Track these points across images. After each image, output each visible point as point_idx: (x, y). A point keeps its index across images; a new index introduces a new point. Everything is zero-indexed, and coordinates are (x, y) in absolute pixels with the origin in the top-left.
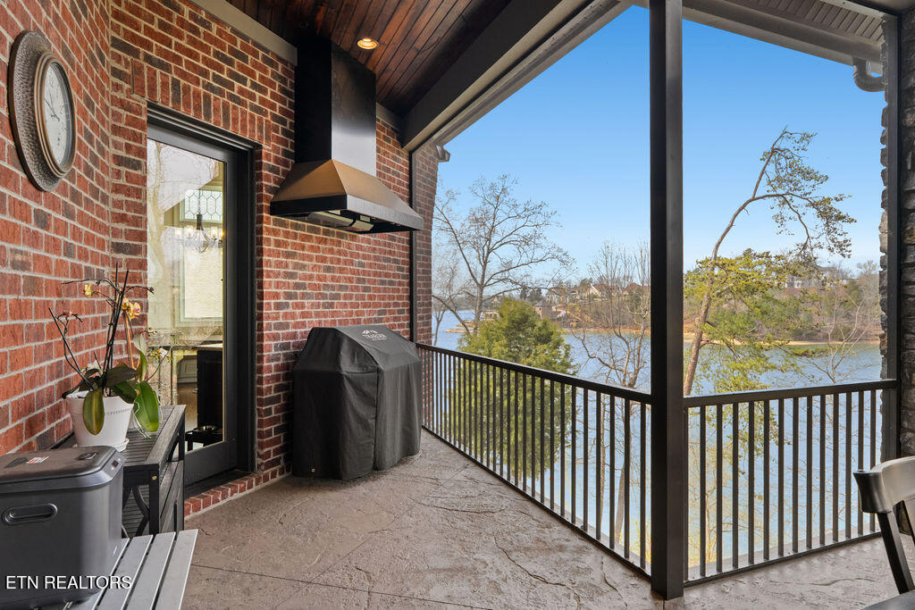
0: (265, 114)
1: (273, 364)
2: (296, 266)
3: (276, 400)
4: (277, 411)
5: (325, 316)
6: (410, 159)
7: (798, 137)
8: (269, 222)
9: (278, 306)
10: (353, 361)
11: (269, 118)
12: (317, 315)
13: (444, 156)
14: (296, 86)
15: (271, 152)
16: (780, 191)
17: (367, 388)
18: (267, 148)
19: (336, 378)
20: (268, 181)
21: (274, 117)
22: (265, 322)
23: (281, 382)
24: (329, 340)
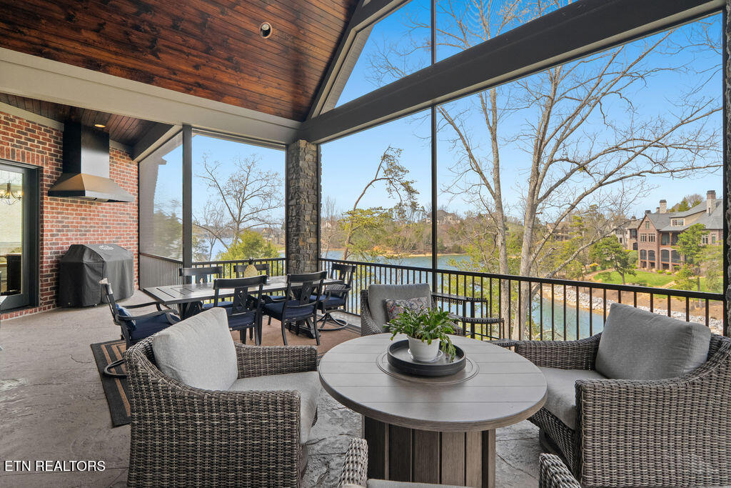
0: (46, 153)
1: (49, 260)
2: (63, 218)
3: (52, 276)
4: (51, 280)
5: (81, 239)
6: (138, 165)
7: (395, 150)
8: (47, 200)
9: (52, 235)
10: (90, 258)
11: (47, 155)
12: (76, 239)
13: (164, 162)
14: (64, 140)
15: (48, 169)
16: (390, 176)
17: (97, 269)
18: (46, 168)
19: (81, 265)
20: (47, 182)
21: (51, 154)
22: (44, 242)
23: (54, 268)
24: (80, 249)
